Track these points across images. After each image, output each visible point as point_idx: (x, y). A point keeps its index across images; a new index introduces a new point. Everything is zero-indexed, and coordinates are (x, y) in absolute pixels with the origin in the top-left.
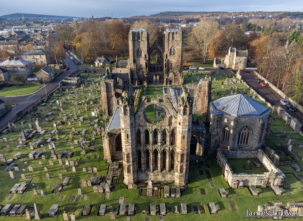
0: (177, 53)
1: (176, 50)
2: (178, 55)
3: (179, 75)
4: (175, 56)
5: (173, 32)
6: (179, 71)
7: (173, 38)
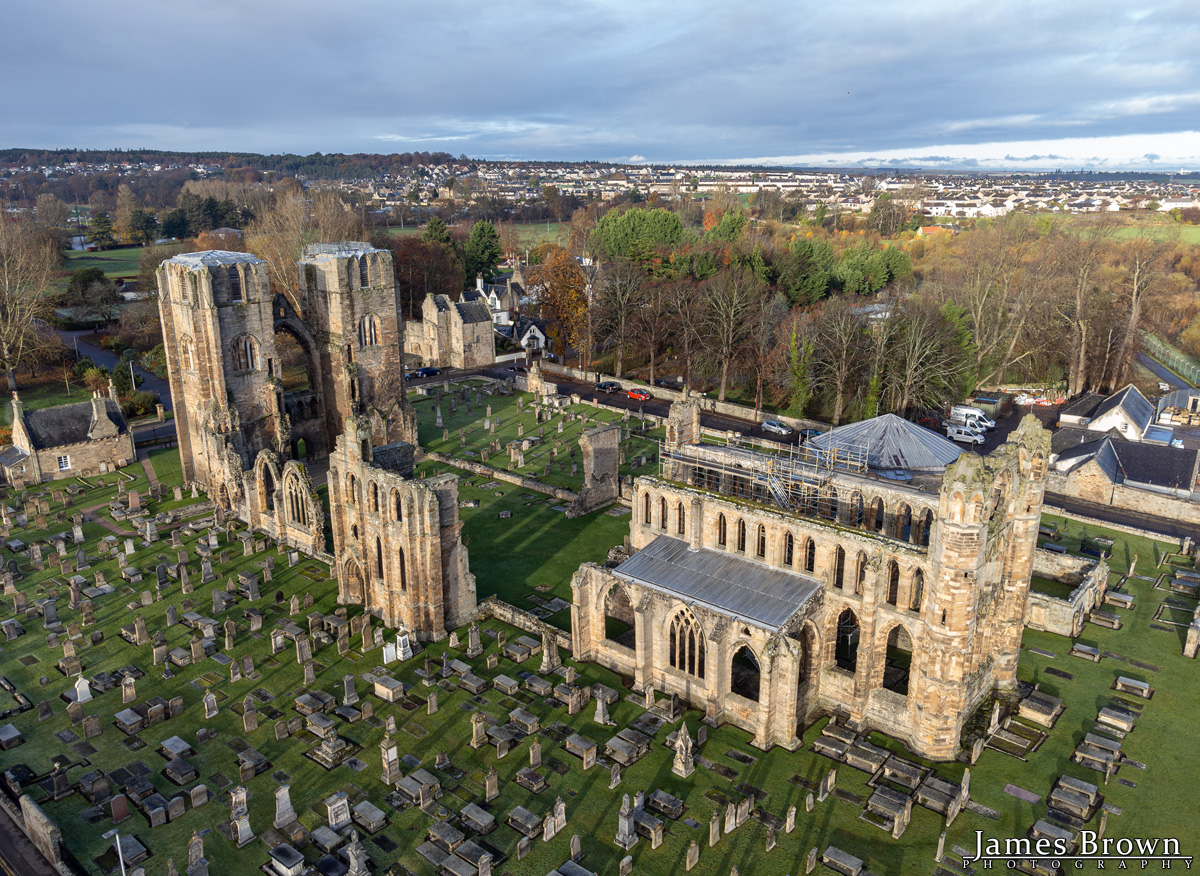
0: (385, 337)
3: (401, 416)
5: (363, 257)
7: (364, 281)
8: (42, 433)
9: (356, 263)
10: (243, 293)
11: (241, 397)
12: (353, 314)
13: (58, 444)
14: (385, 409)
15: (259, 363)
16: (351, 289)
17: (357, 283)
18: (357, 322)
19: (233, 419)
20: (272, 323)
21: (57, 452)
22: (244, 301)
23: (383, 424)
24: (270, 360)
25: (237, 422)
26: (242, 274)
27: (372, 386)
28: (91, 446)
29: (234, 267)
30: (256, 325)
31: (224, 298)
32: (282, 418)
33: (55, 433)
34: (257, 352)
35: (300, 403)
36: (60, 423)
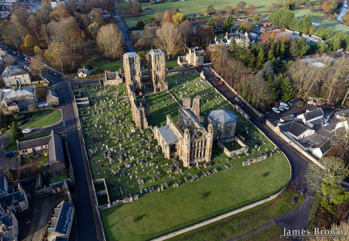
0: (162, 69)
1: (161, 67)
2: (163, 70)
3: (165, 83)
4: (161, 71)
5: (159, 54)
6: (164, 81)
7: (158, 58)
8: (109, 77)
9: (157, 56)
10: (135, 62)
11: (134, 79)
12: (156, 65)
13: (111, 80)
14: (161, 82)
15: (137, 73)
16: (156, 60)
17: (157, 59)
18: (157, 66)
19: (132, 83)
20: (140, 67)
21: (110, 81)
22: (135, 63)
23: (161, 85)
24: (139, 73)
25: (133, 83)
26: (135, 58)
27: (159, 78)
28: (116, 80)
29: (133, 57)
30: (137, 67)
31: (132, 62)
32: (141, 83)
33: (111, 78)
34: (137, 72)
35: (147, 79)
36: (112, 76)
